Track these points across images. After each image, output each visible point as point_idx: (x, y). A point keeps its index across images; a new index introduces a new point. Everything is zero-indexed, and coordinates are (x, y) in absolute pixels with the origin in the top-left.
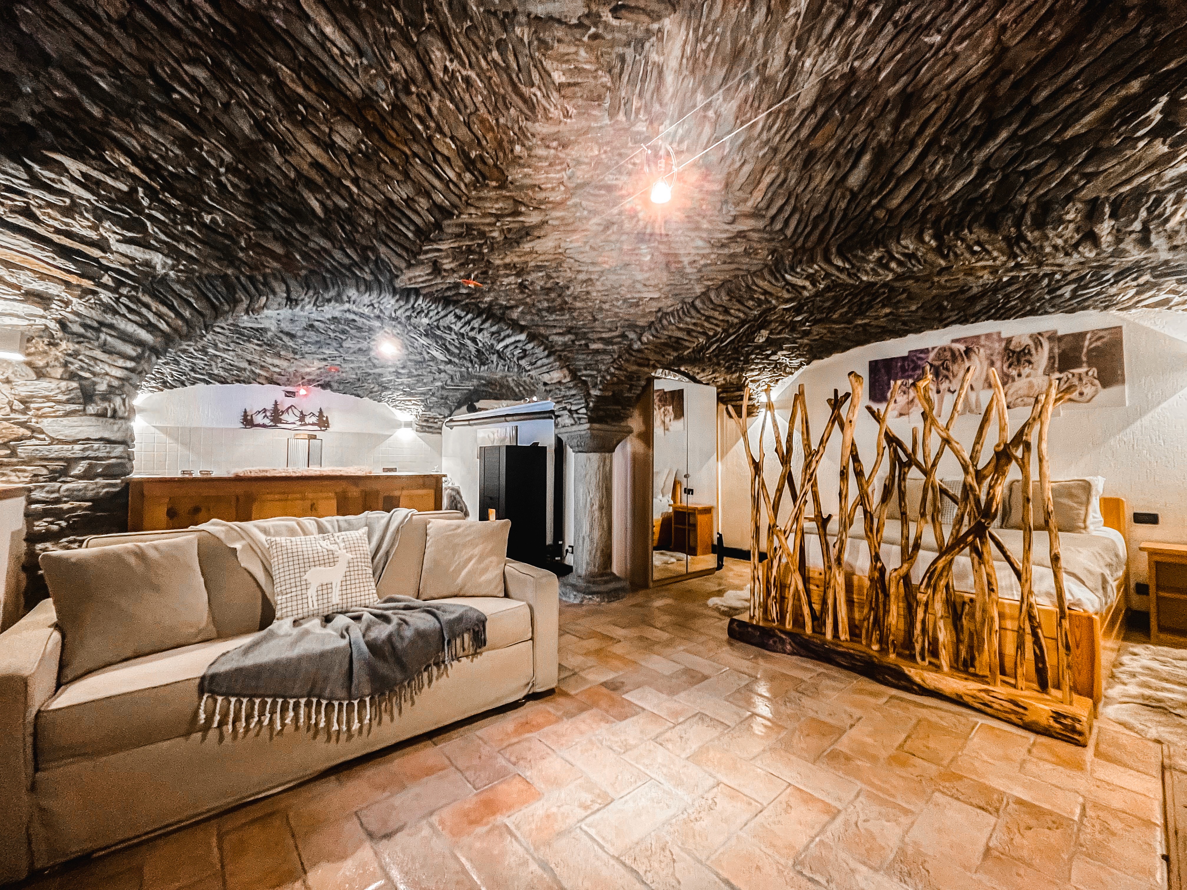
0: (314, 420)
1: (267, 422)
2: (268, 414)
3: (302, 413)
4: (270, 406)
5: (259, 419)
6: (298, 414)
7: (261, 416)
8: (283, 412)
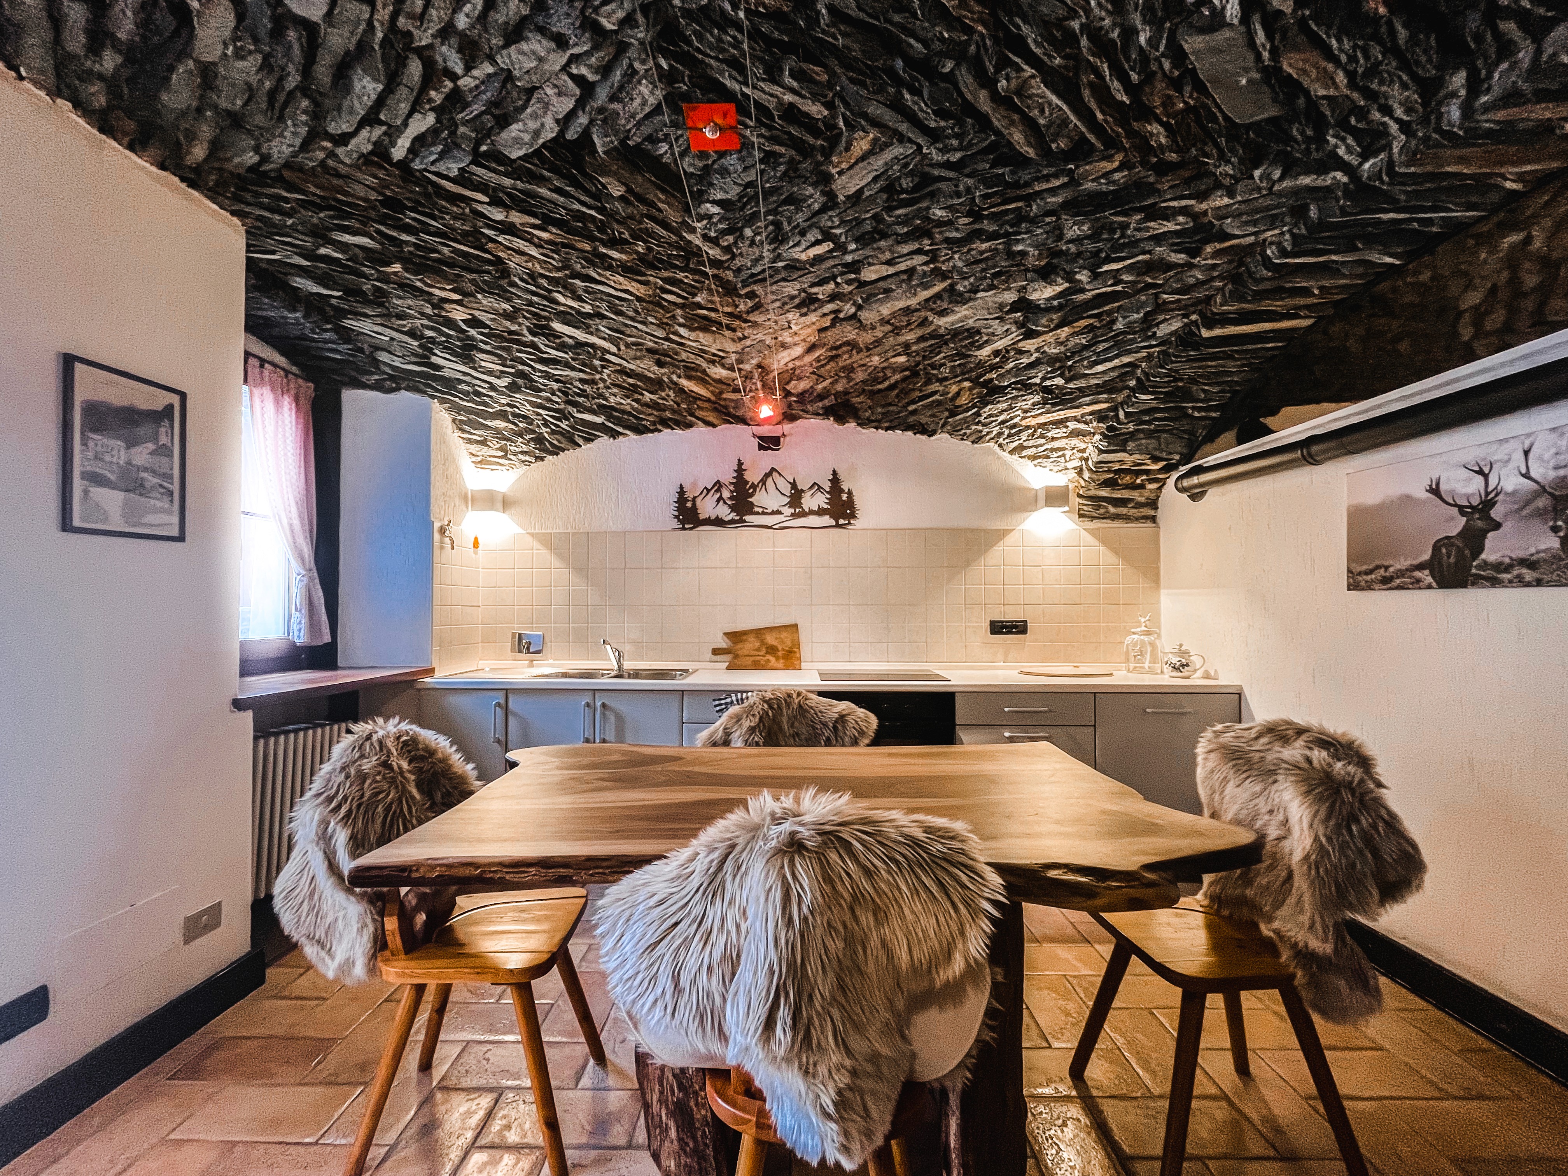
0: (819, 500)
1: (724, 512)
2: (726, 494)
3: (794, 485)
4: (728, 476)
5: (708, 507)
6: (787, 489)
7: (712, 499)
8: (754, 486)
